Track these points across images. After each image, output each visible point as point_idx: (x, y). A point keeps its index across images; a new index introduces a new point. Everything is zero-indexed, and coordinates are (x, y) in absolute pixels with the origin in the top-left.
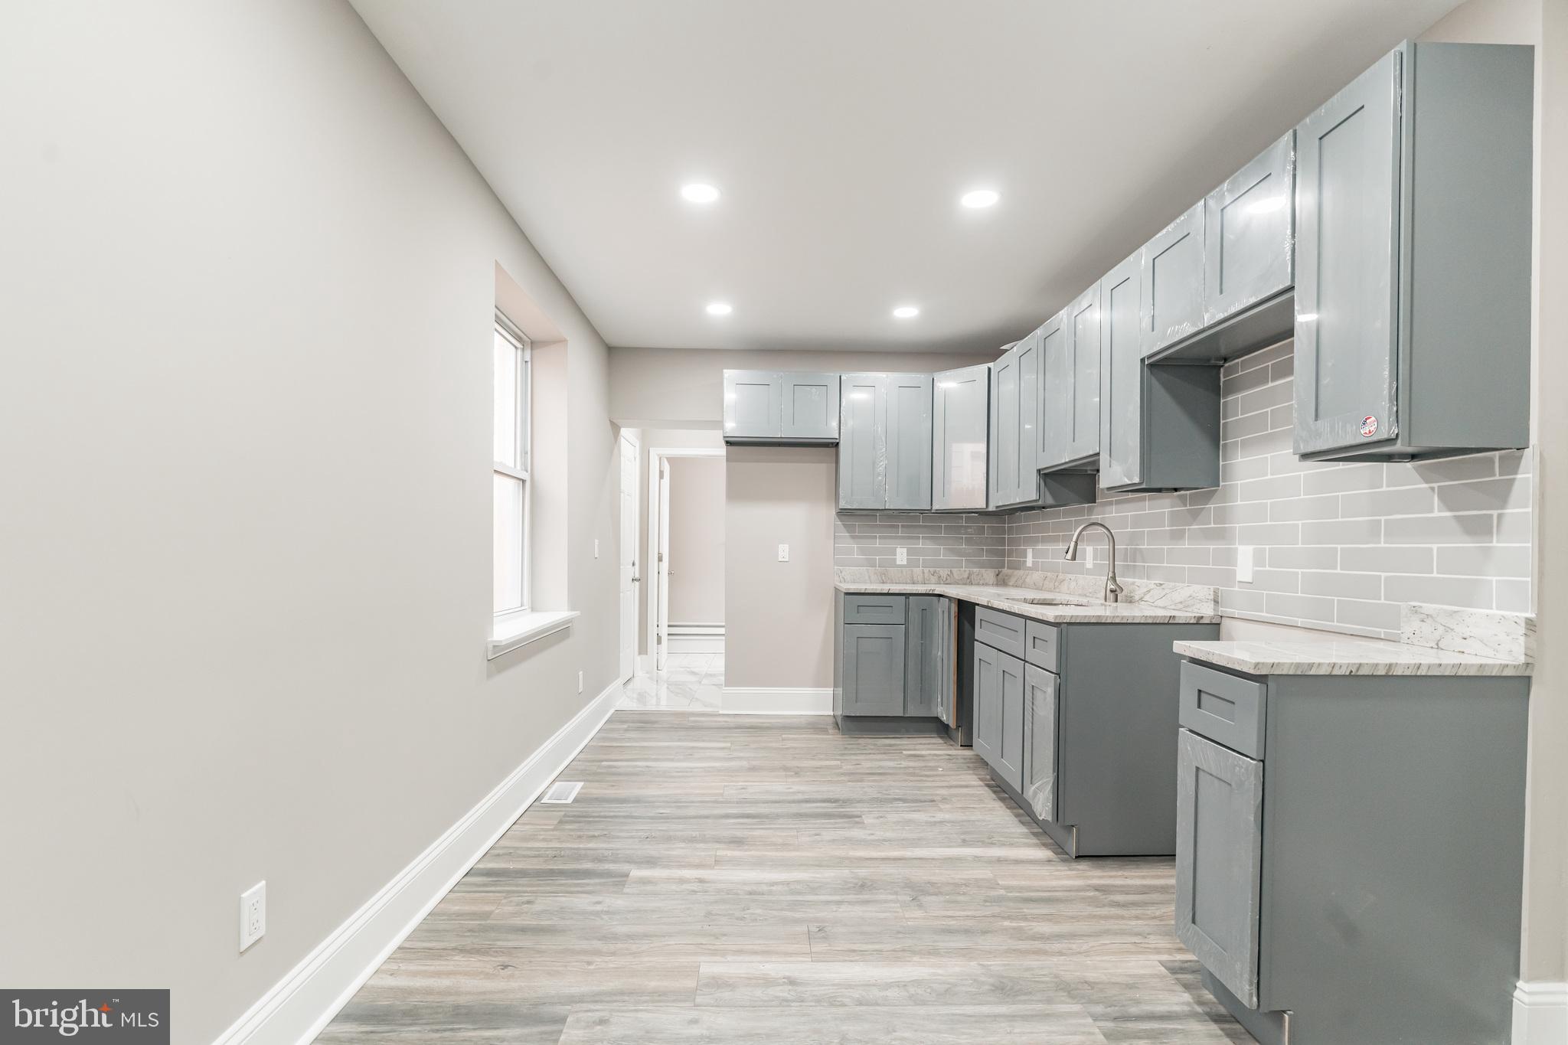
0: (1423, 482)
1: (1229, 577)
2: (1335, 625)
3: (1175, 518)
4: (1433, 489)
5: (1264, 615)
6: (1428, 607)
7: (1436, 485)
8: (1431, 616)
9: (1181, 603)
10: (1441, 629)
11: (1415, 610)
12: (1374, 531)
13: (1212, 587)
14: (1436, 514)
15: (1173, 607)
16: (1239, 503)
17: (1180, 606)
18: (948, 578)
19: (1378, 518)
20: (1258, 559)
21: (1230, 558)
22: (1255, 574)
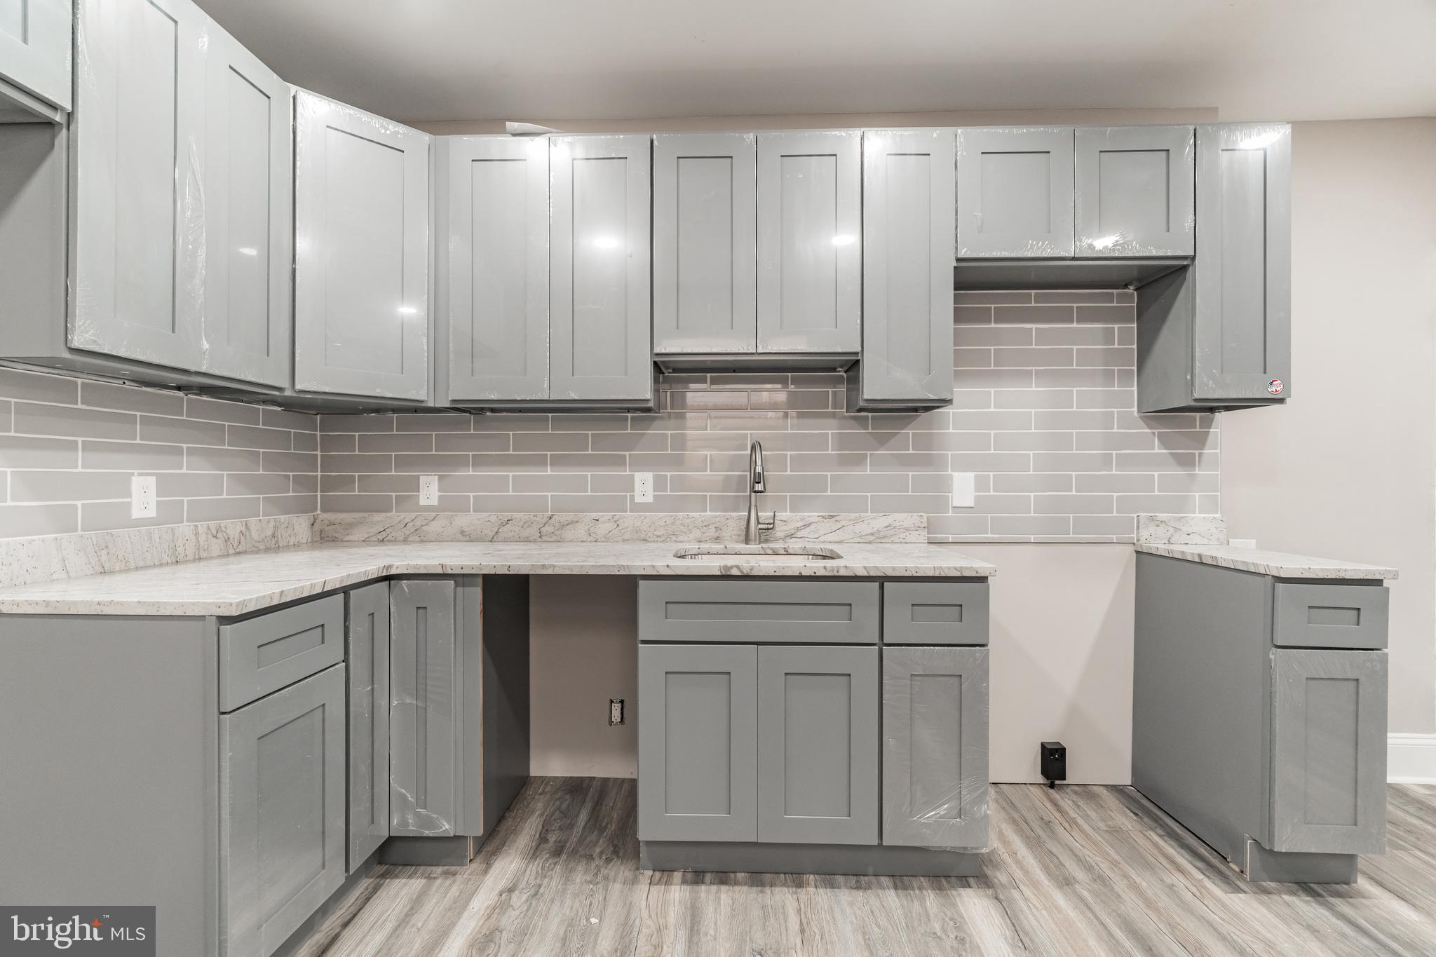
0: (1146, 426)
1: (940, 503)
2: (1072, 536)
3: (842, 441)
4: (1154, 433)
5: (990, 536)
6: (1162, 516)
7: (1156, 431)
8: (1165, 522)
9: (872, 534)
10: (1172, 530)
11: (1152, 519)
12: (1106, 462)
13: (925, 515)
14: (1156, 451)
15: (855, 540)
16: (951, 430)
17: (871, 538)
18: (242, 538)
19: (1111, 452)
20: (980, 484)
21: (943, 485)
22: (977, 498)
